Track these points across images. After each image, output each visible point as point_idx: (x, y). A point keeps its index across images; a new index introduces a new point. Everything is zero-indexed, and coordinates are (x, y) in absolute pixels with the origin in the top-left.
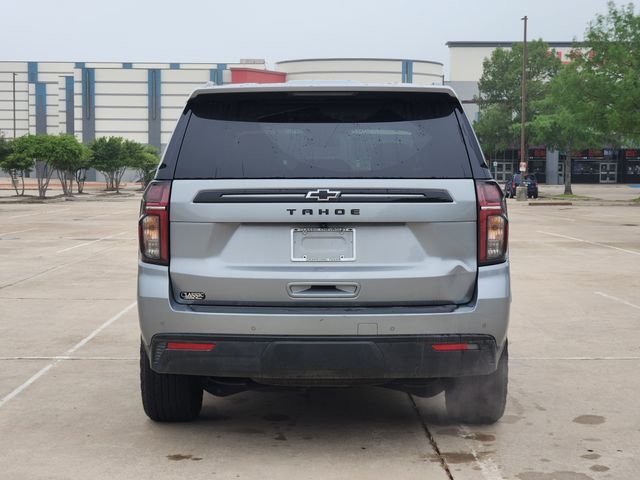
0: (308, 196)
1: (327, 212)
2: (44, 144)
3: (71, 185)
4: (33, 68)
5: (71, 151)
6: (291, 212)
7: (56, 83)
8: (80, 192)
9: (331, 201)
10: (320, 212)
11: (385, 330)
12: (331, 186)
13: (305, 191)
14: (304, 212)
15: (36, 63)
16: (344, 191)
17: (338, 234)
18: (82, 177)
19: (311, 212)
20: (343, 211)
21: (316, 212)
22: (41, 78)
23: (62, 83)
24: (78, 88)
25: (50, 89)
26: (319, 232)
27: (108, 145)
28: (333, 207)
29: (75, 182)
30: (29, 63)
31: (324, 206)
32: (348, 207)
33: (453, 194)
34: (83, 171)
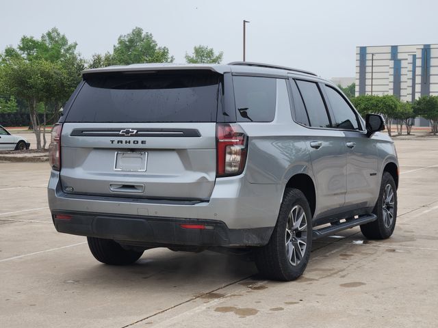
0: (120, 133)
1: (129, 142)
2: (371, 102)
3: (401, 129)
4: (394, 49)
5: (389, 106)
6: (112, 142)
7: (407, 59)
8: (409, 134)
9: (132, 136)
10: (126, 142)
11: (152, 213)
12: (132, 127)
13: (119, 130)
14: (118, 142)
15: (397, 46)
16: (139, 130)
17: (139, 155)
18: (410, 123)
19: (121, 142)
20: (138, 142)
21: (124, 142)
22: (400, 56)
23: (410, 59)
24: (419, 62)
25: (404, 64)
26: (129, 154)
27: (429, 101)
28: (132, 139)
29: (404, 126)
30: (392, 47)
31: (128, 139)
32: (140, 139)
33: (201, 132)
34: (410, 119)
